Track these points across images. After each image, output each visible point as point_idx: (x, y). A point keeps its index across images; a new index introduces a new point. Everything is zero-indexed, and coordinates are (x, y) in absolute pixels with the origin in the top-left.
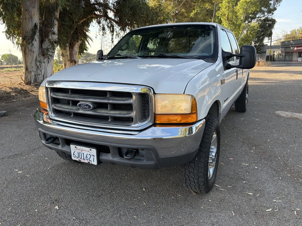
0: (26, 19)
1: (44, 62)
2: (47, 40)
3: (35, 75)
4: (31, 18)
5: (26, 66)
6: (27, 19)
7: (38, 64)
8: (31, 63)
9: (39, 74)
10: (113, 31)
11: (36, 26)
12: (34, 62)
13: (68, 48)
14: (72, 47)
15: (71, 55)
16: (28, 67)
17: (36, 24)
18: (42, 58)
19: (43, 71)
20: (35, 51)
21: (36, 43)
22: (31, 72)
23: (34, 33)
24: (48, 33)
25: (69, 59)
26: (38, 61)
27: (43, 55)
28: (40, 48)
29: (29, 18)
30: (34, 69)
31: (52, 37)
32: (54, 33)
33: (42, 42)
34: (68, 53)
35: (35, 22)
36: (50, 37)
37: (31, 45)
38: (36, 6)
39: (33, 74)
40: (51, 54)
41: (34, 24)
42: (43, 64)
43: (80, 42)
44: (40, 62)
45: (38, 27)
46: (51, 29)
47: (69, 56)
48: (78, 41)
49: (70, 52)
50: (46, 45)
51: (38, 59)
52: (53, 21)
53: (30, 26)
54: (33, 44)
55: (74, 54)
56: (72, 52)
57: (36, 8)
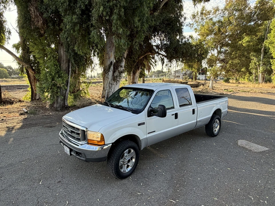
0: (106, 59)
1: (114, 85)
2: (117, 71)
3: (108, 92)
4: (109, 58)
5: (104, 86)
7: (110, 85)
8: (106, 85)
9: (110, 92)
10: (163, 63)
11: (111, 63)
12: (108, 84)
13: (132, 74)
14: (134, 73)
15: (133, 79)
16: (105, 87)
17: (112, 61)
18: (113, 81)
19: (112, 90)
20: (109, 77)
21: (111, 73)
22: (106, 90)
23: (110, 68)
24: (118, 66)
25: (132, 81)
26: (111, 84)
27: (114, 80)
28: (112, 76)
29: (108, 58)
30: (108, 89)
31: (120, 69)
32: (121, 67)
33: (114, 72)
34: (132, 77)
35: (111, 60)
36: (119, 69)
37: (107, 74)
39: (107, 91)
40: (118, 79)
42: (113, 85)
43: (140, 70)
44: (112, 84)
45: (113, 63)
46: (120, 64)
47: (132, 79)
48: (139, 70)
49: (133, 77)
50: (117, 74)
51: (111, 82)
52: (122, 59)
53: (108, 63)
54: (108, 74)
56: (134, 77)
57: (113, 52)
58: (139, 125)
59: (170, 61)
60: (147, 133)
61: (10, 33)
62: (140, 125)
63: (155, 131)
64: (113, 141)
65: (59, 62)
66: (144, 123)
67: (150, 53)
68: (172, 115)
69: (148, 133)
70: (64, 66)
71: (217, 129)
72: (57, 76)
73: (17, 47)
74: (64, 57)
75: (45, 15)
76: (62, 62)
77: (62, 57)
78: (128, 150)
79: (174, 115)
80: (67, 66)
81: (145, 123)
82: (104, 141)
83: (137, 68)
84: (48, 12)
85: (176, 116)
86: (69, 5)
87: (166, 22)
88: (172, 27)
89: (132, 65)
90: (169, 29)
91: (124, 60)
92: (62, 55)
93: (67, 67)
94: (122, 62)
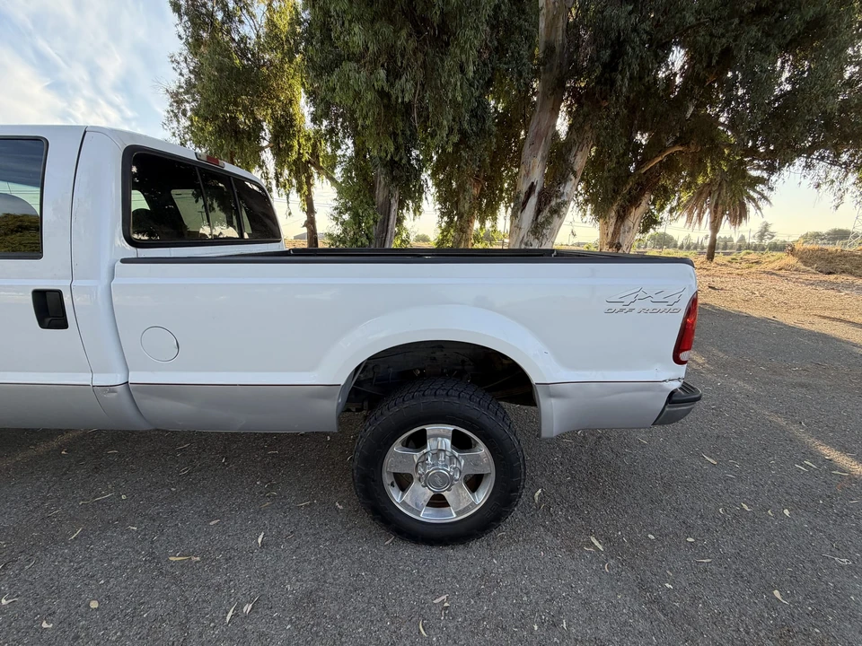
2: (547, 207)
4: (528, 174)
11: (532, 187)
12: (519, 245)
13: (613, 221)
14: (622, 217)
15: (616, 233)
17: (533, 183)
18: (532, 237)
20: (524, 227)
21: (527, 215)
23: (525, 200)
24: (552, 196)
25: (609, 240)
26: (524, 243)
27: (535, 234)
28: (533, 222)
29: (525, 176)
31: (556, 201)
32: (560, 196)
33: (539, 211)
34: (611, 230)
35: (533, 180)
36: (553, 202)
37: (518, 218)
38: (540, 153)
41: (530, 183)
45: (538, 187)
47: (610, 235)
48: (638, 207)
49: (615, 228)
50: (544, 216)
51: (525, 240)
53: (524, 188)
54: (521, 217)
55: (621, 232)
56: (619, 228)
57: (539, 157)
70: (381, 194)
91: (571, 176)
94: (565, 183)
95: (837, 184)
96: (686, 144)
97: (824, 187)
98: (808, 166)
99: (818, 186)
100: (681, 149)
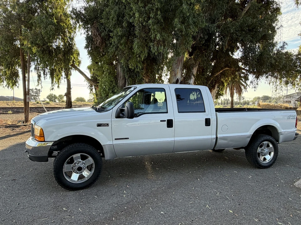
4: (175, 75)
6: (173, 76)
17: (178, 79)
29: (174, 76)
35: (177, 78)
38: (180, 67)
41: (177, 79)
43: (217, 90)
45: (179, 81)
46: (188, 82)
52: (191, 76)
53: (174, 80)
57: (180, 69)
58: (99, 125)
59: (257, 77)
60: (114, 139)
61: (78, 54)
62: (101, 126)
63: (128, 138)
64: (57, 139)
65: (116, 79)
66: (108, 124)
67: (228, 68)
68: (161, 121)
69: (116, 139)
70: (121, 82)
71: (269, 158)
72: (111, 91)
73: (89, 68)
74: (121, 74)
75: (103, 34)
76: (119, 79)
77: (120, 74)
78: (80, 154)
79: (166, 122)
80: (123, 82)
81: (110, 125)
82: (44, 136)
83: (212, 87)
84: (106, 31)
85: (170, 123)
86: (118, 19)
87: (246, 29)
88: (255, 34)
89: (204, 83)
90: (249, 36)
91: (193, 77)
92: (120, 72)
93: (123, 84)
94: (190, 79)
95: (274, 83)
96: (230, 67)
97: (271, 84)
98: (267, 77)
99: (270, 84)
100: (228, 69)
